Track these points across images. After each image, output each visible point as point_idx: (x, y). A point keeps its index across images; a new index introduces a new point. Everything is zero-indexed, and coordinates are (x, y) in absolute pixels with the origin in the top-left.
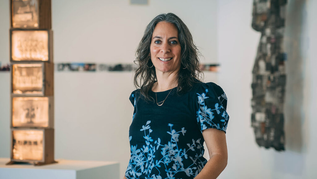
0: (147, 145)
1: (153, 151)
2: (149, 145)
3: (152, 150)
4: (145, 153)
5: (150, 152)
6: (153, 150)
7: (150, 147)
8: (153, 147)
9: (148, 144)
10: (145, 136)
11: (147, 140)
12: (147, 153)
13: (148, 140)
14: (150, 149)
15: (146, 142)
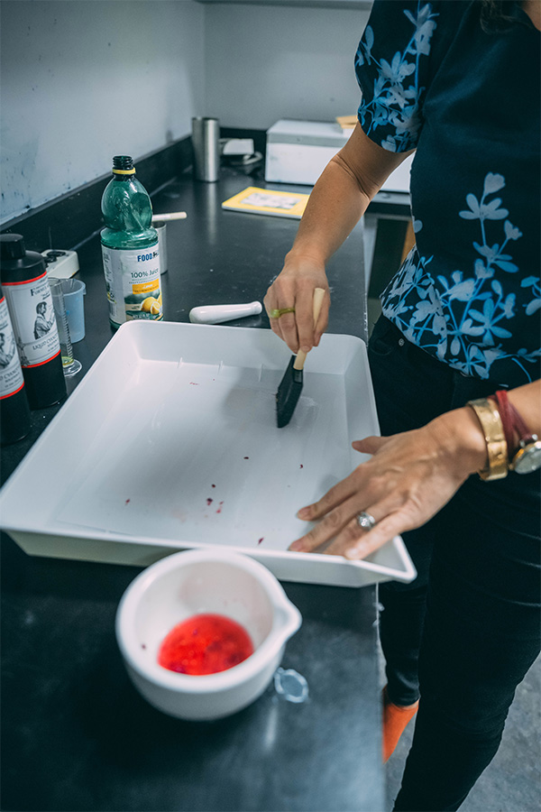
0: (475, 277)
1: (499, 311)
2: (488, 281)
3: (495, 302)
4: (455, 302)
5: (478, 305)
6: (499, 304)
7: (486, 287)
8: (506, 294)
9: (483, 273)
10: (481, 244)
11: (484, 259)
12: (465, 303)
13: (490, 261)
14: (487, 295)
15: (479, 264)
